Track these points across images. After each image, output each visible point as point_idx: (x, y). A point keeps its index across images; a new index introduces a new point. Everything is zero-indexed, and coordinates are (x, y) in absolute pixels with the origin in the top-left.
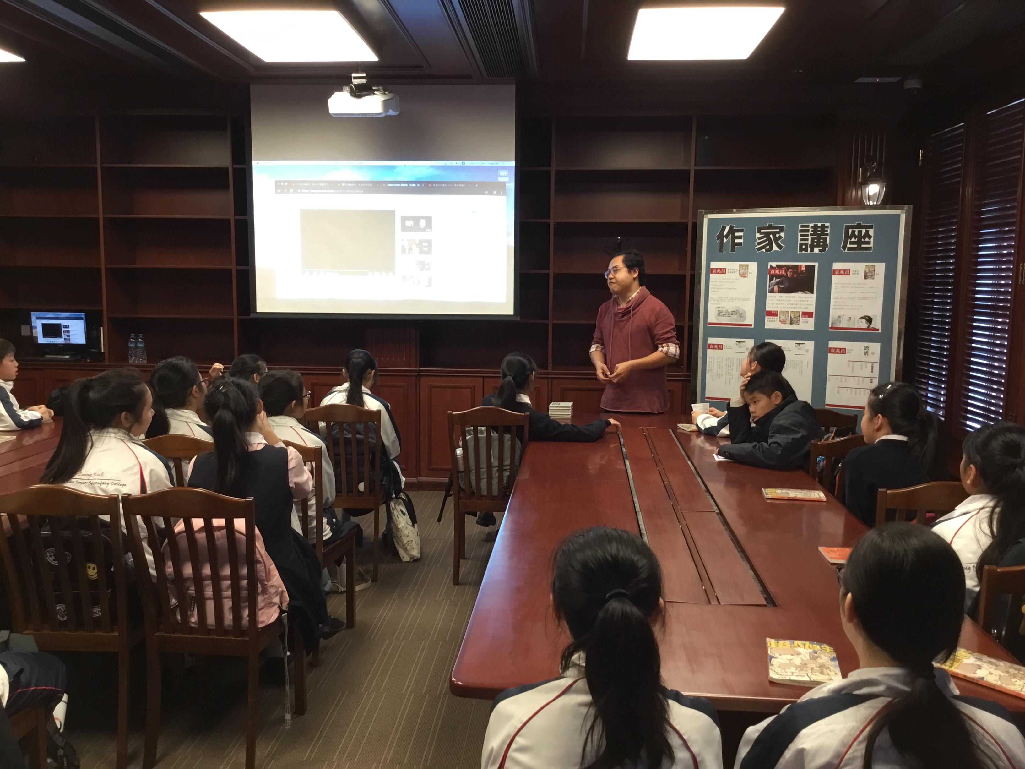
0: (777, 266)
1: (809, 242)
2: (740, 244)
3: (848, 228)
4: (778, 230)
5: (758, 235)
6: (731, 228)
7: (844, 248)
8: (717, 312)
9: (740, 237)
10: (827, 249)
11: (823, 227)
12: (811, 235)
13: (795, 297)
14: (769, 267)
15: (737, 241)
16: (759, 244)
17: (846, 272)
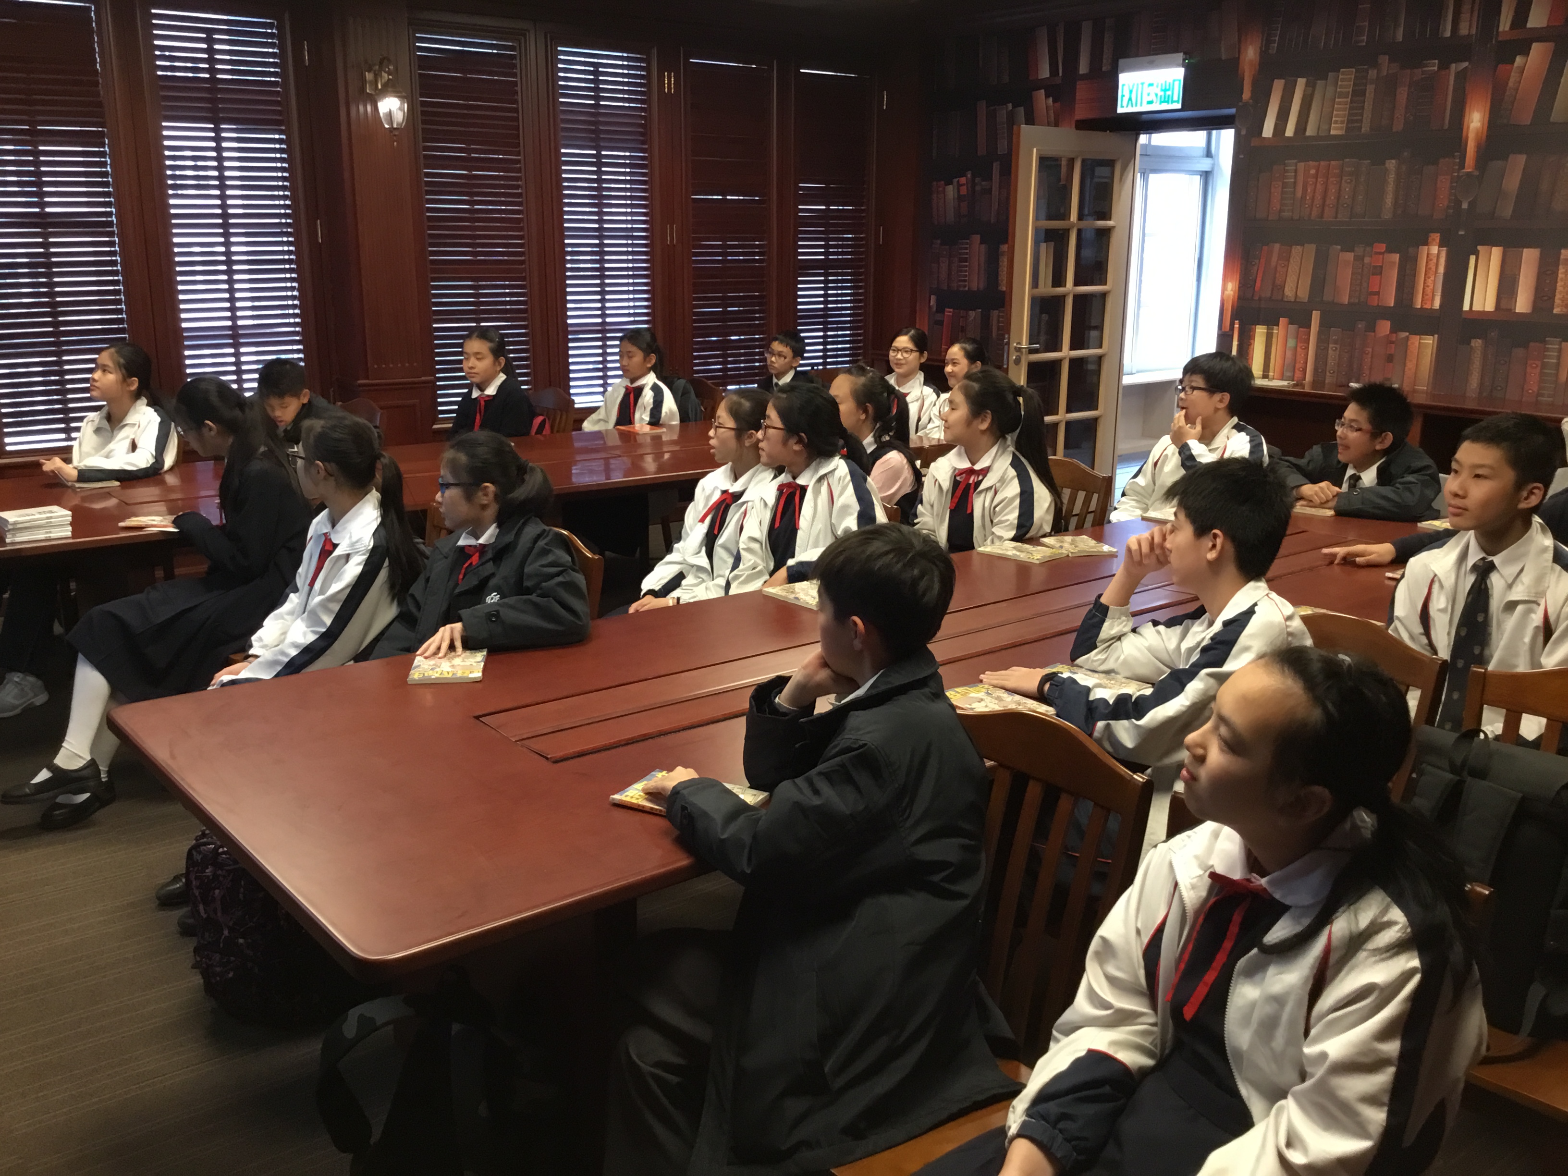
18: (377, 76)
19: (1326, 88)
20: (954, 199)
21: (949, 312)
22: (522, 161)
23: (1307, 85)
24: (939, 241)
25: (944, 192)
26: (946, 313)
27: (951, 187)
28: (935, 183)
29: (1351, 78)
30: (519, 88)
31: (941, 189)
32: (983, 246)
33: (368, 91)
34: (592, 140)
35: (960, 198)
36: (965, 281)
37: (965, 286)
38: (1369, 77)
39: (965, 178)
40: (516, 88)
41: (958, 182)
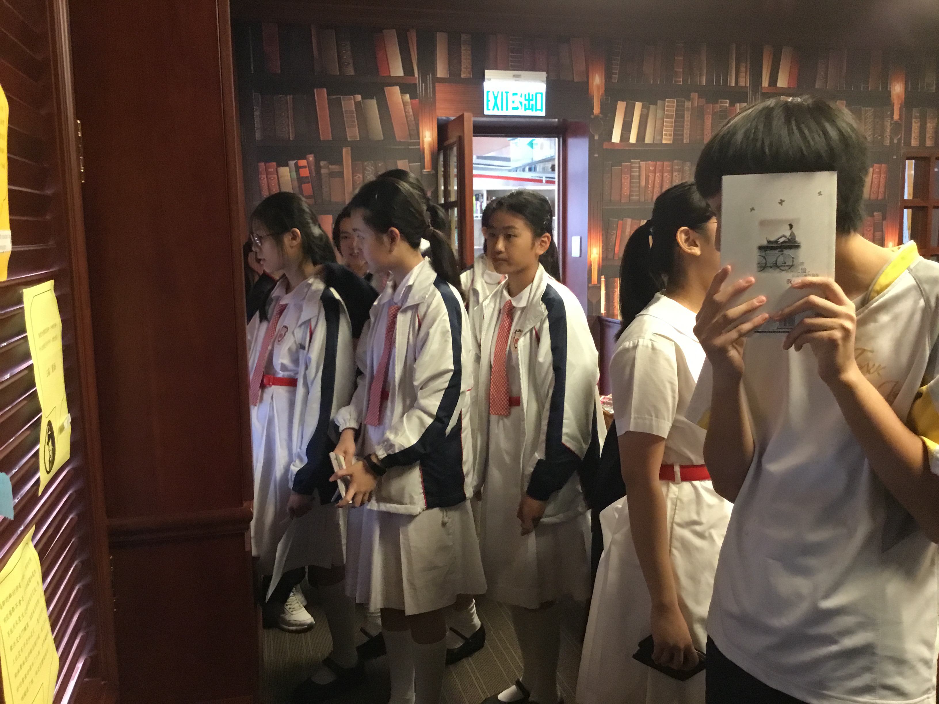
19: (657, 111)
20: (292, 180)
23: (643, 107)
25: (277, 174)
27: (286, 168)
28: (263, 164)
29: (674, 106)
31: (272, 170)
35: (301, 180)
38: (685, 106)
39: (305, 161)
41: (296, 164)
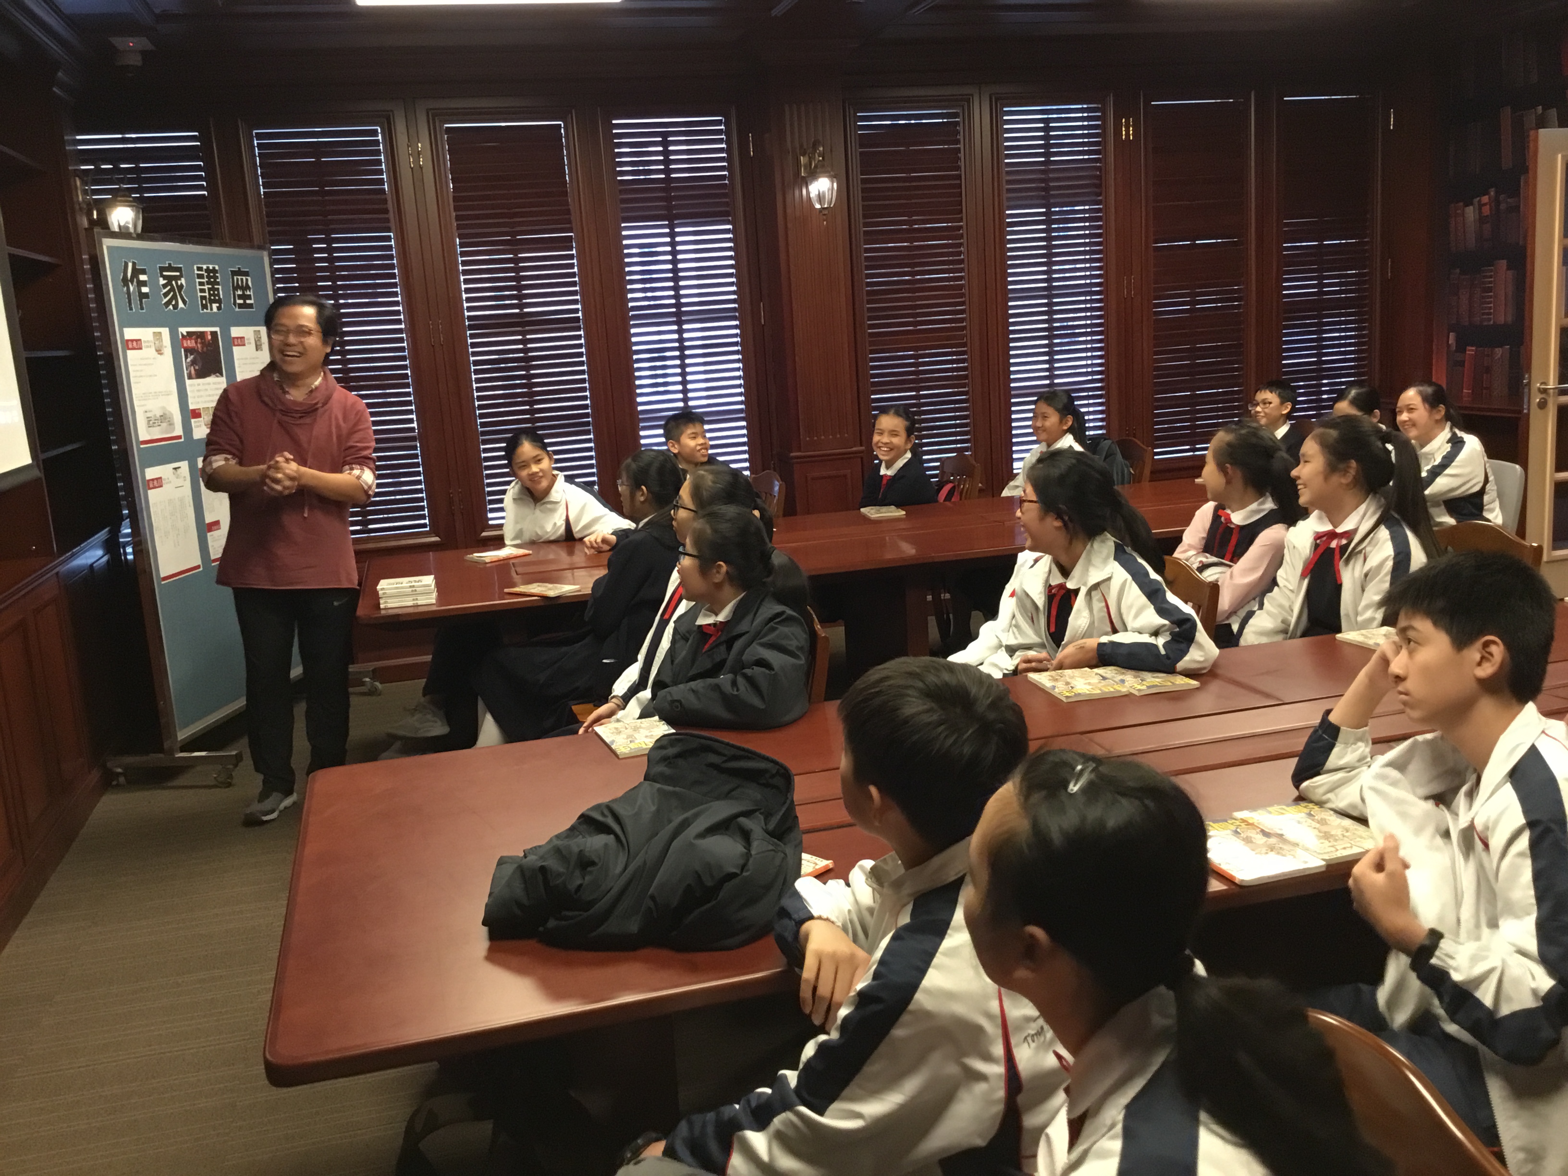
0: (188, 333)
1: (207, 294)
2: (146, 295)
3: (234, 273)
4: (178, 274)
5: (162, 281)
6: (134, 264)
7: (235, 303)
8: (146, 420)
9: (144, 284)
10: (222, 305)
11: (214, 271)
12: (208, 283)
13: (209, 384)
14: (181, 337)
15: (145, 290)
16: (166, 295)
17: (241, 341)
18: (810, 160)
20: (1475, 221)
21: (1471, 350)
22: (965, 227)
24: (1458, 271)
25: (1463, 215)
26: (1467, 352)
27: (1471, 208)
28: (1453, 205)
30: (962, 155)
31: (1459, 211)
32: (1510, 273)
33: (803, 174)
34: (1043, 197)
35: (1482, 220)
36: (1490, 314)
37: (1490, 320)
39: (1487, 197)
40: (959, 155)
41: (1480, 201)
